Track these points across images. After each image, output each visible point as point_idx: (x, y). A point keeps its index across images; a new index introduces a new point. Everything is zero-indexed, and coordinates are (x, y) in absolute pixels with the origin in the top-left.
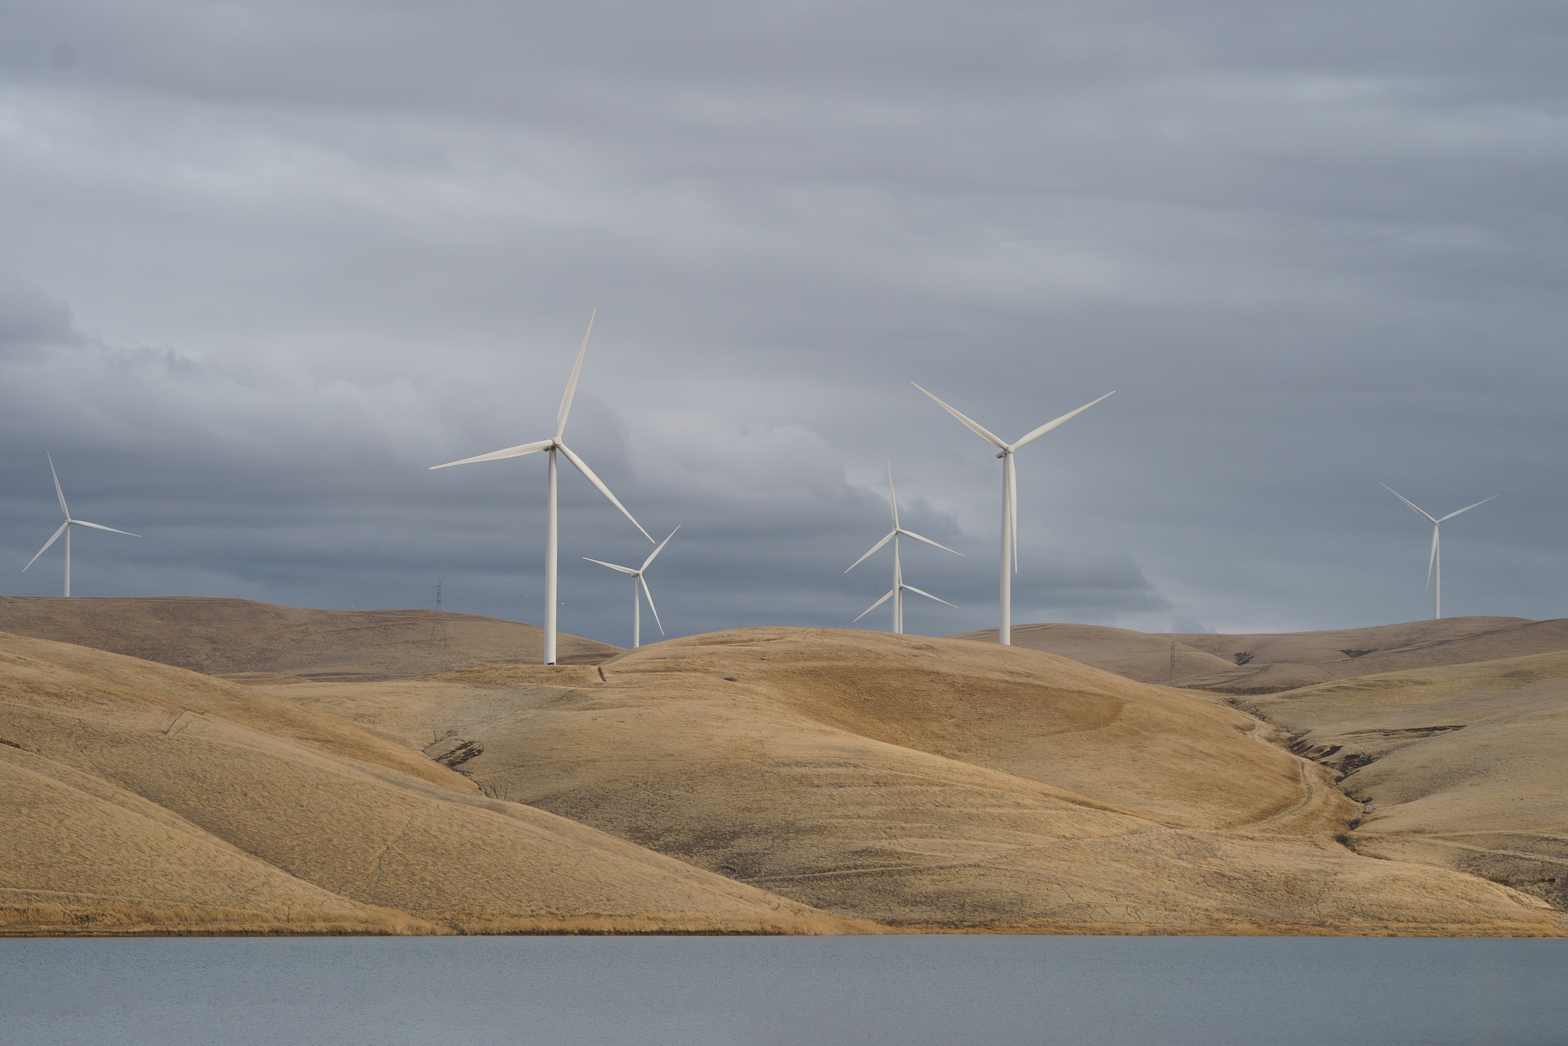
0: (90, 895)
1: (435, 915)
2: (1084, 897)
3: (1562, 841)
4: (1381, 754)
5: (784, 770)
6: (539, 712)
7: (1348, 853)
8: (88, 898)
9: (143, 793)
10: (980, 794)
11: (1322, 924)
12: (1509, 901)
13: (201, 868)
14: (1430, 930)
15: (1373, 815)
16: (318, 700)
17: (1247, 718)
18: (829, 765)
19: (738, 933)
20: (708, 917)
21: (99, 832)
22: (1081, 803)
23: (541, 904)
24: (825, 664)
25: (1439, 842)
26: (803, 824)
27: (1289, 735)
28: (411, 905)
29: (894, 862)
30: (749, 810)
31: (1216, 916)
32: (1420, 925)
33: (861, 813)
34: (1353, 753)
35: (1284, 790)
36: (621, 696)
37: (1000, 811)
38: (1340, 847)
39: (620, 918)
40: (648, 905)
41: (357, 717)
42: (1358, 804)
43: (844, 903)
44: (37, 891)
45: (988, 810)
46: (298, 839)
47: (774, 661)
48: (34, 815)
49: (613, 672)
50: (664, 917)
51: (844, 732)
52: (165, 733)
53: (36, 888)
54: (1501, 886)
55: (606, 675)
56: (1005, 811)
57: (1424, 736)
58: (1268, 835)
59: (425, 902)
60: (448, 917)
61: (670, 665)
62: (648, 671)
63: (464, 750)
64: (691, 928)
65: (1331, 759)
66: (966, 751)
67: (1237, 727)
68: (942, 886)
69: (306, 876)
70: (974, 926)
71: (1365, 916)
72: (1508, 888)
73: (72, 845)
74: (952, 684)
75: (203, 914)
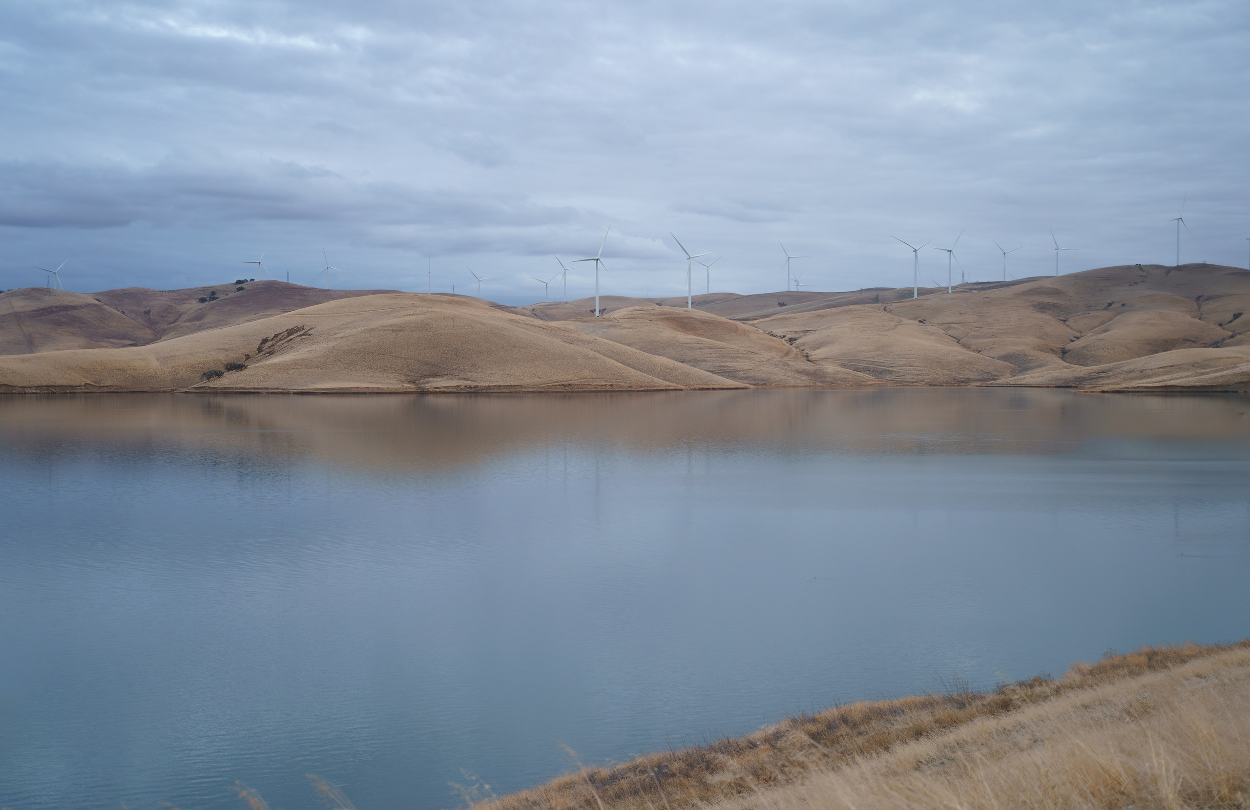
4: (799, 338)
7: (814, 364)
10: (733, 350)
12: (864, 375)
15: (810, 354)
24: (669, 316)
25: (833, 361)
27: (767, 332)
29: (733, 368)
32: (855, 381)
35: (784, 347)
37: (741, 355)
38: (810, 363)
42: (802, 351)
45: (738, 355)
51: (688, 335)
54: (857, 372)
55: (617, 319)
57: (806, 333)
58: (795, 359)
62: (628, 319)
67: (756, 331)
70: (763, 385)
71: (842, 380)
72: (860, 372)
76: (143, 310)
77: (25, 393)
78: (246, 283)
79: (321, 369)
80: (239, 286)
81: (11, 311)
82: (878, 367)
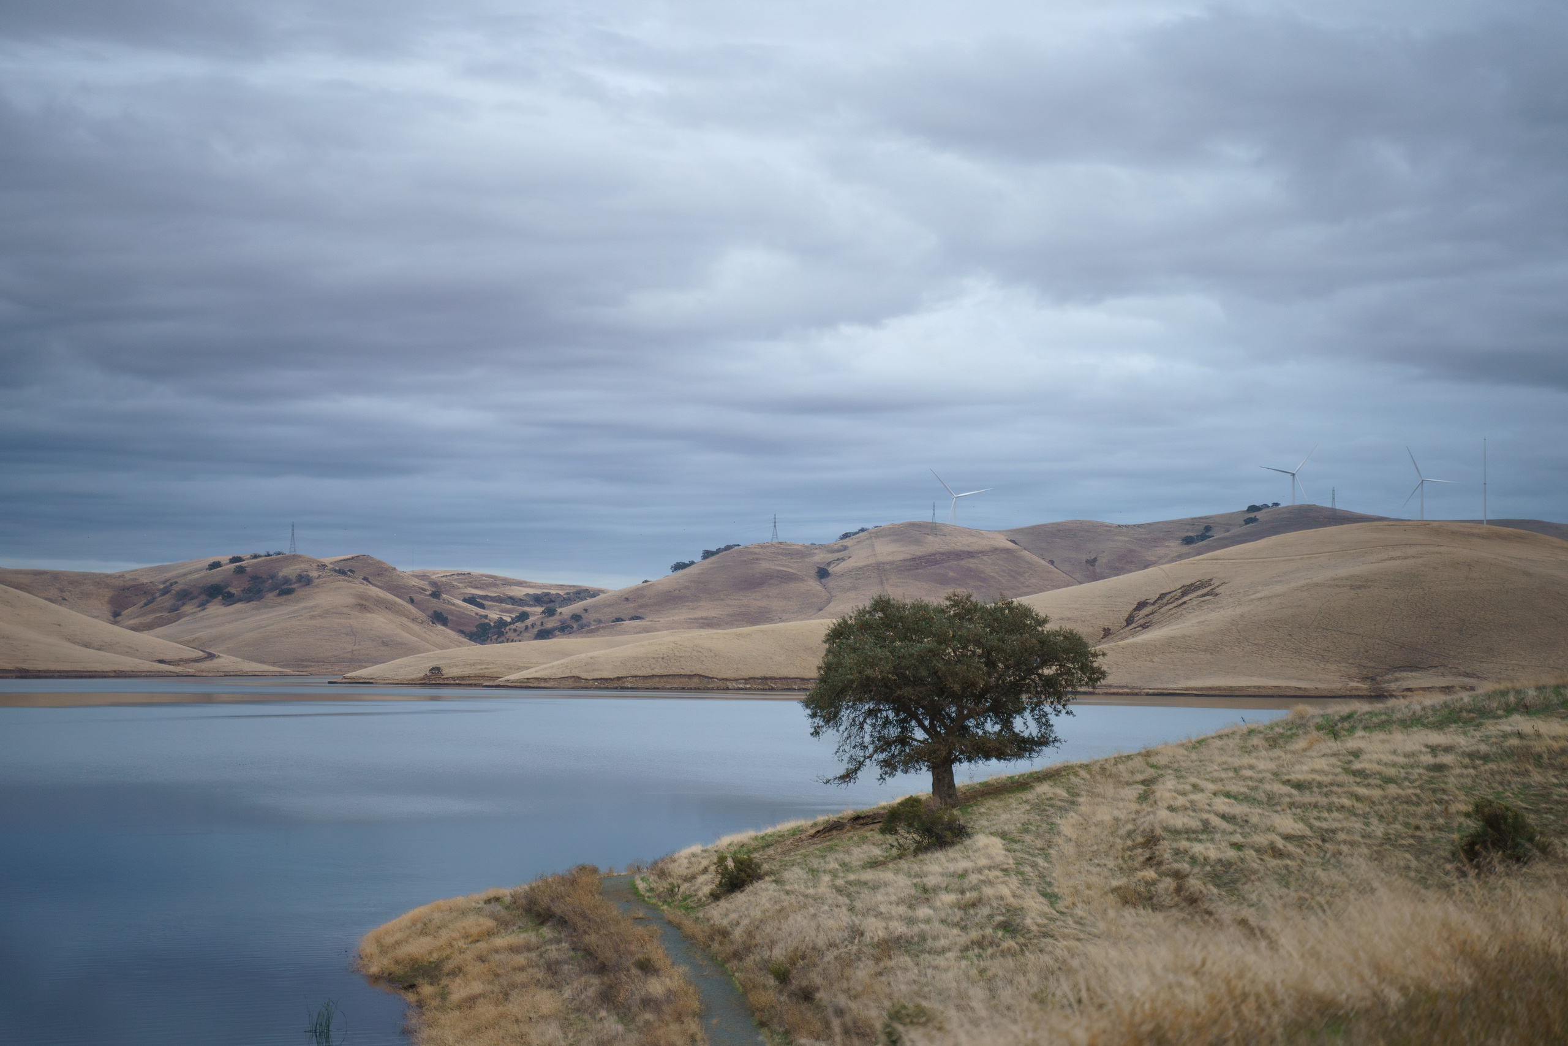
76: (1084, 557)
77: (728, 689)
78: (1264, 511)
79: (1212, 654)
80: (1252, 515)
81: (872, 560)
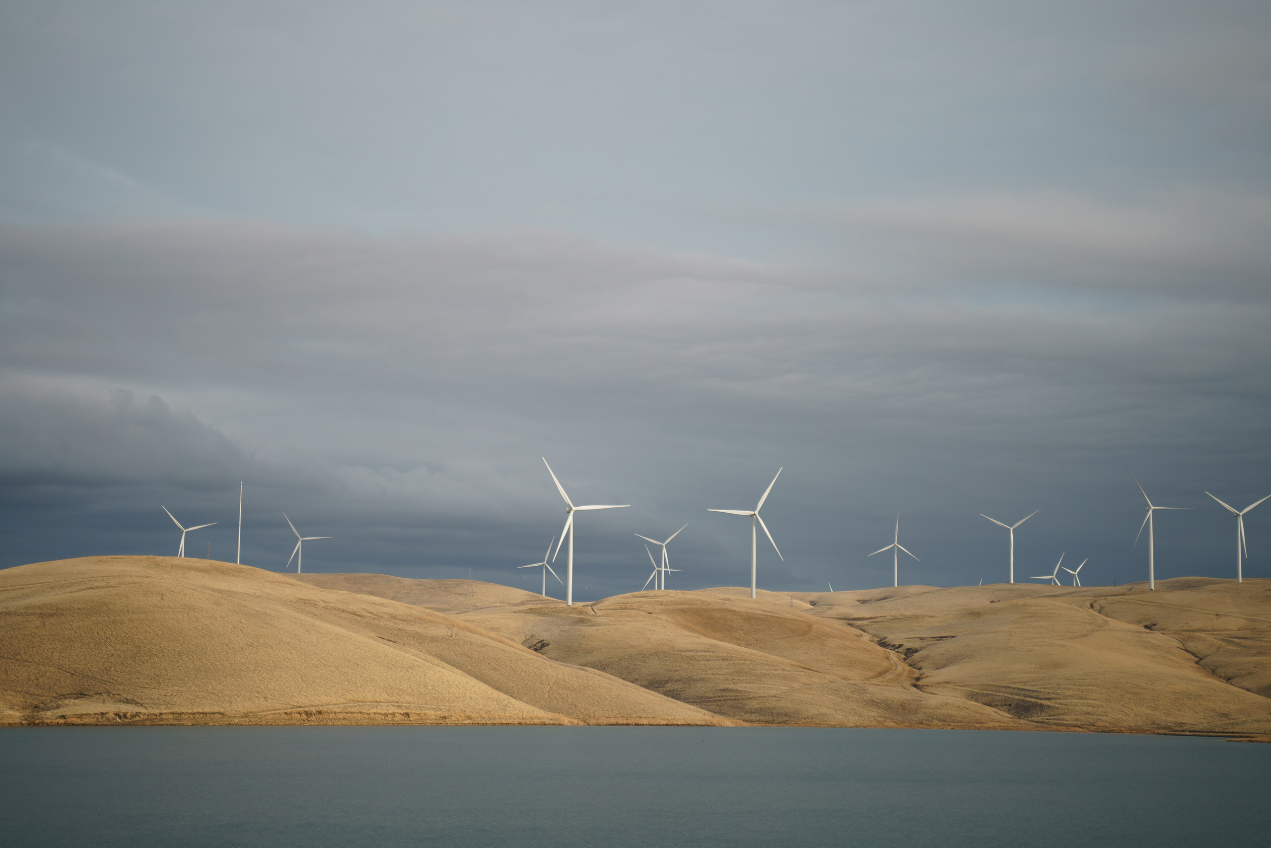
0: (445, 707)
1: (576, 717)
2: (824, 710)
3: (1012, 687)
4: (922, 648)
5: (683, 654)
6: (570, 627)
7: (920, 692)
8: (444, 709)
9: (448, 663)
10: (766, 664)
11: (922, 723)
12: (994, 713)
13: (484, 696)
14: (968, 727)
15: (925, 675)
16: (474, 621)
17: (859, 632)
18: (702, 651)
19: (698, 725)
20: (684, 719)
21: (441, 680)
22: (807, 669)
23: (617, 712)
24: (688, 606)
25: (958, 687)
26: (695, 677)
27: (877, 639)
28: (565, 712)
29: (739, 695)
30: (671, 671)
31: (879, 719)
32: (963, 724)
33: (719, 672)
34: (909, 647)
35: (885, 664)
36: (606, 620)
37: (777, 672)
38: (914, 690)
39: (650, 719)
40: (660, 713)
41: (492, 629)
42: (916, 670)
43: (720, 712)
44: (423, 706)
45: (772, 671)
46: (514, 683)
47: (666, 605)
48: (414, 673)
49: (598, 609)
50: (667, 718)
51: (703, 637)
52: (451, 637)
53: (422, 704)
54: (989, 707)
55: (596, 611)
56: (779, 672)
57: (938, 640)
58: (885, 683)
59: (571, 711)
60: (581, 718)
61: (623, 607)
62: (614, 609)
63: (540, 644)
64: (679, 723)
65: (900, 650)
66: (750, 645)
67: (857, 636)
68: (761, 705)
69: (520, 699)
70: (779, 723)
71: (939, 720)
72: (992, 708)
73: (432, 686)
74: (742, 616)
75: (490, 716)
82: (1026, 699)
